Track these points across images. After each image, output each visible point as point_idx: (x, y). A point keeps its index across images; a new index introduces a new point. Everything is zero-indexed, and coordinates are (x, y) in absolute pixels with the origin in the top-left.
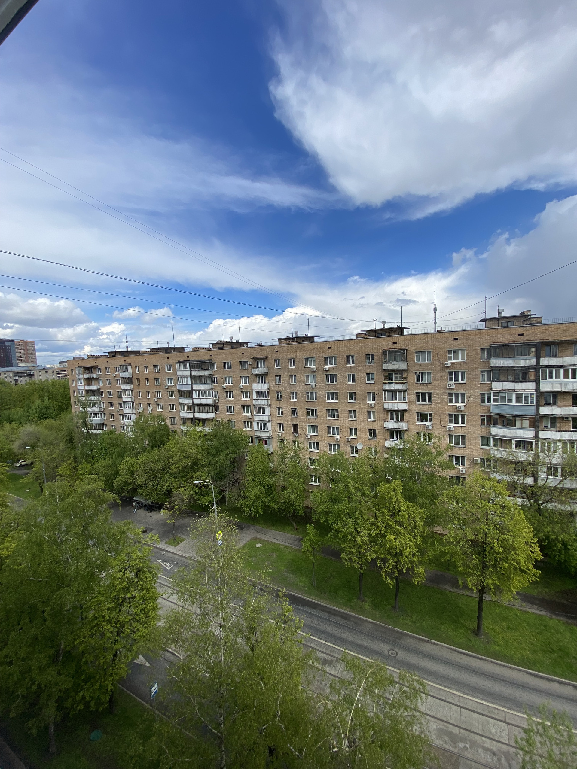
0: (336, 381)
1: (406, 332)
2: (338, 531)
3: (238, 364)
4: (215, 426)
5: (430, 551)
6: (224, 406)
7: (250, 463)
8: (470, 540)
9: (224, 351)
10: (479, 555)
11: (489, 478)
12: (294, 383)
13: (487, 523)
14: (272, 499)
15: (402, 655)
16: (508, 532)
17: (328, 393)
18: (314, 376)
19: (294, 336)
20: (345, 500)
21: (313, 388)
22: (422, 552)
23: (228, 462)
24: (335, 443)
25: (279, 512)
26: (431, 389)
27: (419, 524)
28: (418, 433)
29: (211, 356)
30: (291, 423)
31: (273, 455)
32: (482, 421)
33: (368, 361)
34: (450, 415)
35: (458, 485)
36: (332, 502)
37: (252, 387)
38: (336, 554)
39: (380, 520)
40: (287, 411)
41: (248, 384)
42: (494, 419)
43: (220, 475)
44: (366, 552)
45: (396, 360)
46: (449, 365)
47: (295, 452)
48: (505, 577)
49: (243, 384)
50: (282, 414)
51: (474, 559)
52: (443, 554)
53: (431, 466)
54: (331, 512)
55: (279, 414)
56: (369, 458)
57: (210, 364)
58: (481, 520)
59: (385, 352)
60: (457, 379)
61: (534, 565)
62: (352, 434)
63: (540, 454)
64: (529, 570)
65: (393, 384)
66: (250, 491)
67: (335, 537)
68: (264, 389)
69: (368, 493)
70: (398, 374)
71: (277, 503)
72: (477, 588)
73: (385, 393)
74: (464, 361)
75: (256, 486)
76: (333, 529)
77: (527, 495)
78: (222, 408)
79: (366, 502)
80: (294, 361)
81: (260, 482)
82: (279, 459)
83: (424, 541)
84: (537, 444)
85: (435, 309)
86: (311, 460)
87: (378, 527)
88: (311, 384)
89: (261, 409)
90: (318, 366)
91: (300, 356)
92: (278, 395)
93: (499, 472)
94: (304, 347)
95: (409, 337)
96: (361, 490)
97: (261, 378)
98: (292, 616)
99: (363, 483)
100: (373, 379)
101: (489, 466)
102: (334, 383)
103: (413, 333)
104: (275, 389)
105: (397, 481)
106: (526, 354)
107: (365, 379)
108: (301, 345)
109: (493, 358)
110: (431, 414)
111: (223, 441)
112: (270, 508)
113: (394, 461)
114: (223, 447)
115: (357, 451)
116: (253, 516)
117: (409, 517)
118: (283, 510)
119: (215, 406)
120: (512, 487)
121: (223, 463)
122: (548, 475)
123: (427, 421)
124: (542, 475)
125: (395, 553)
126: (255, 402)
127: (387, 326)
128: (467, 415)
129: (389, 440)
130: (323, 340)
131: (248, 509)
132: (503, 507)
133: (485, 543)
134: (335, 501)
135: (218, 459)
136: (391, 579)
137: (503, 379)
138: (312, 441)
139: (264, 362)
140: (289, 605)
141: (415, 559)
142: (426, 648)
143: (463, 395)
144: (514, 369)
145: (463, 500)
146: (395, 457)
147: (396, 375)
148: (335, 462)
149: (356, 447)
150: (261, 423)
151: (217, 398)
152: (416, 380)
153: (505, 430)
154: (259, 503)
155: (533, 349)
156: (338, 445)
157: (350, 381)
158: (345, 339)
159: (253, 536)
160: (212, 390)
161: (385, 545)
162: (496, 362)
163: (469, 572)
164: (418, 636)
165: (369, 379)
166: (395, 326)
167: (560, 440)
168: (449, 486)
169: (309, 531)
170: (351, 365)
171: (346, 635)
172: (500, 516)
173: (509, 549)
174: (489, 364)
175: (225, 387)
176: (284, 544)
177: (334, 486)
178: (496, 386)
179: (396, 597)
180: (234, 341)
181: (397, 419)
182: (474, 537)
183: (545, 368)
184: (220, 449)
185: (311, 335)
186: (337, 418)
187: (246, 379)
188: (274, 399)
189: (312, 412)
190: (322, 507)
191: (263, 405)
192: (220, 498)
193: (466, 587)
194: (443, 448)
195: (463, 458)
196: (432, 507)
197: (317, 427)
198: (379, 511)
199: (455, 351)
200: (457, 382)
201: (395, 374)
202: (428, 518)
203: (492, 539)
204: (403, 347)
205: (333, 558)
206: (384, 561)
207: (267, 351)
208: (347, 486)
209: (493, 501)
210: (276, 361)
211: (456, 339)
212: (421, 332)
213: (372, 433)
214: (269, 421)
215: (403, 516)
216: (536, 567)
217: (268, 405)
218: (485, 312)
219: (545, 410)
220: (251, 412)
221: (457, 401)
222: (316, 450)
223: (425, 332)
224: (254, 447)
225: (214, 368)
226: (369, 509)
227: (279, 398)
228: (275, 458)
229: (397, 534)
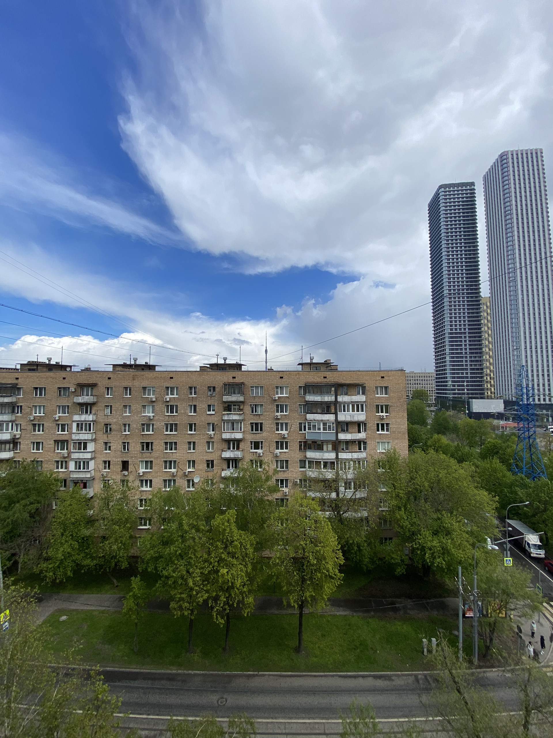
0: (176, 412)
1: (244, 368)
2: (167, 578)
3: (56, 390)
4: (11, 468)
5: (259, 578)
6: (29, 442)
7: (59, 513)
8: (292, 558)
9: (37, 374)
10: (299, 571)
11: (306, 496)
12: (128, 414)
13: (305, 538)
14: (87, 554)
15: (231, 700)
16: (320, 544)
17: (167, 425)
18: (153, 406)
19: (133, 363)
20: (177, 540)
21: (150, 420)
22: (251, 579)
23: (26, 515)
24: (170, 478)
25: (96, 569)
26: (262, 420)
27: (249, 551)
28: (251, 460)
29: (17, 379)
30: (120, 460)
31: (93, 500)
32: (301, 446)
33: (209, 393)
34: (277, 442)
35: (283, 506)
36: (163, 545)
37: (72, 418)
38: (164, 605)
39: (213, 555)
40: (116, 445)
41: (66, 415)
42: (308, 444)
43: (12, 534)
44: (197, 594)
45: (234, 393)
46: (277, 398)
47: (124, 492)
48: (318, 587)
49: (61, 415)
50: (110, 450)
51: (295, 575)
52: (270, 577)
53: (262, 491)
54: (161, 557)
55: (106, 449)
56: (205, 491)
57: (14, 389)
58: (300, 537)
59: (225, 385)
60: (282, 411)
61: (339, 570)
62: (189, 467)
63: (340, 472)
64: (335, 575)
65: (231, 415)
66: (57, 550)
67: (165, 584)
68: (88, 421)
69: (203, 528)
70: (235, 405)
71: (93, 558)
72: (298, 604)
73: (224, 423)
74: (288, 396)
75: (66, 541)
76: (163, 576)
77: (332, 508)
78: (25, 445)
79: (200, 538)
80: (130, 390)
81: (72, 535)
82: (101, 503)
83: (254, 568)
84: (337, 464)
85: (266, 351)
86: (141, 500)
87: (211, 563)
88: (149, 415)
89: (82, 445)
90: (158, 396)
91: (138, 384)
92: (107, 428)
93: (312, 490)
94: (143, 375)
95: (246, 373)
96: (196, 526)
97: (86, 407)
98: (107, 697)
99: (198, 518)
100: (213, 410)
101: (305, 486)
102: (175, 414)
103: (250, 370)
104: (102, 420)
105: (231, 511)
106: (329, 393)
107: (206, 410)
108: (140, 373)
109: (307, 394)
110: (262, 442)
111: (21, 488)
112: (84, 566)
113: (230, 490)
114: (20, 496)
115: (193, 485)
116: (58, 581)
117: (241, 547)
118: (101, 566)
119: (14, 443)
120: (322, 502)
121: (18, 518)
122: (345, 489)
123: (258, 449)
124: (342, 489)
125: (226, 587)
126: (74, 437)
127: (228, 362)
128: (290, 442)
129: (225, 470)
130: (165, 370)
131: (51, 574)
132: (316, 522)
133: (303, 558)
134: (166, 543)
135: (11, 513)
136: (222, 618)
137: (314, 411)
138: (145, 478)
139: (92, 389)
140: (103, 684)
141: (245, 589)
142: (256, 682)
143: (286, 424)
144: (321, 403)
145: (287, 520)
146: (231, 486)
147: (235, 407)
148: (169, 499)
149: (193, 481)
150: (80, 462)
151: (19, 432)
152: (251, 411)
153: (316, 453)
154: (69, 563)
155: (333, 389)
156: (174, 480)
157: (191, 412)
158: (188, 370)
159: (56, 608)
160: (12, 422)
161: (217, 581)
162: (310, 398)
163: (291, 590)
164: (247, 673)
165: (209, 410)
166: (234, 362)
167: (351, 460)
168: (276, 509)
169: (134, 585)
170: (193, 396)
171: (172, 699)
172: (314, 530)
173: (321, 558)
174: (305, 399)
175: (32, 419)
176: (100, 608)
177: (166, 527)
178: (310, 416)
179: (226, 637)
180: (53, 362)
181: (234, 448)
182: (295, 554)
183: (340, 403)
184: (15, 499)
185: (152, 363)
186: (175, 451)
187: (64, 408)
188: (101, 433)
189: (147, 446)
190: (152, 552)
191: (85, 440)
192: (9, 565)
193: (289, 605)
194: (271, 473)
195: (287, 480)
196: (262, 531)
197: (151, 462)
198: (212, 545)
199: (280, 387)
200: (282, 414)
201: (234, 405)
202: (257, 543)
203: (309, 553)
204: (241, 381)
205: (160, 611)
206: (216, 599)
207: (96, 377)
208: (181, 525)
209: (309, 517)
210: (108, 389)
211: (281, 378)
212: (255, 370)
213: (210, 464)
214: (91, 459)
215: (236, 546)
216: (340, 571)
217: (92, 440)
218: (302, 358)
219: (342, 436)
220: (67, 449)
221: (282, 430)
222: (149, 489)
223: (259, 370)
224: (68, 492)
225: (19, 394)
226: (203, 545)
227: (107, 431)
228: (96, 504)
229: (229, 566)
